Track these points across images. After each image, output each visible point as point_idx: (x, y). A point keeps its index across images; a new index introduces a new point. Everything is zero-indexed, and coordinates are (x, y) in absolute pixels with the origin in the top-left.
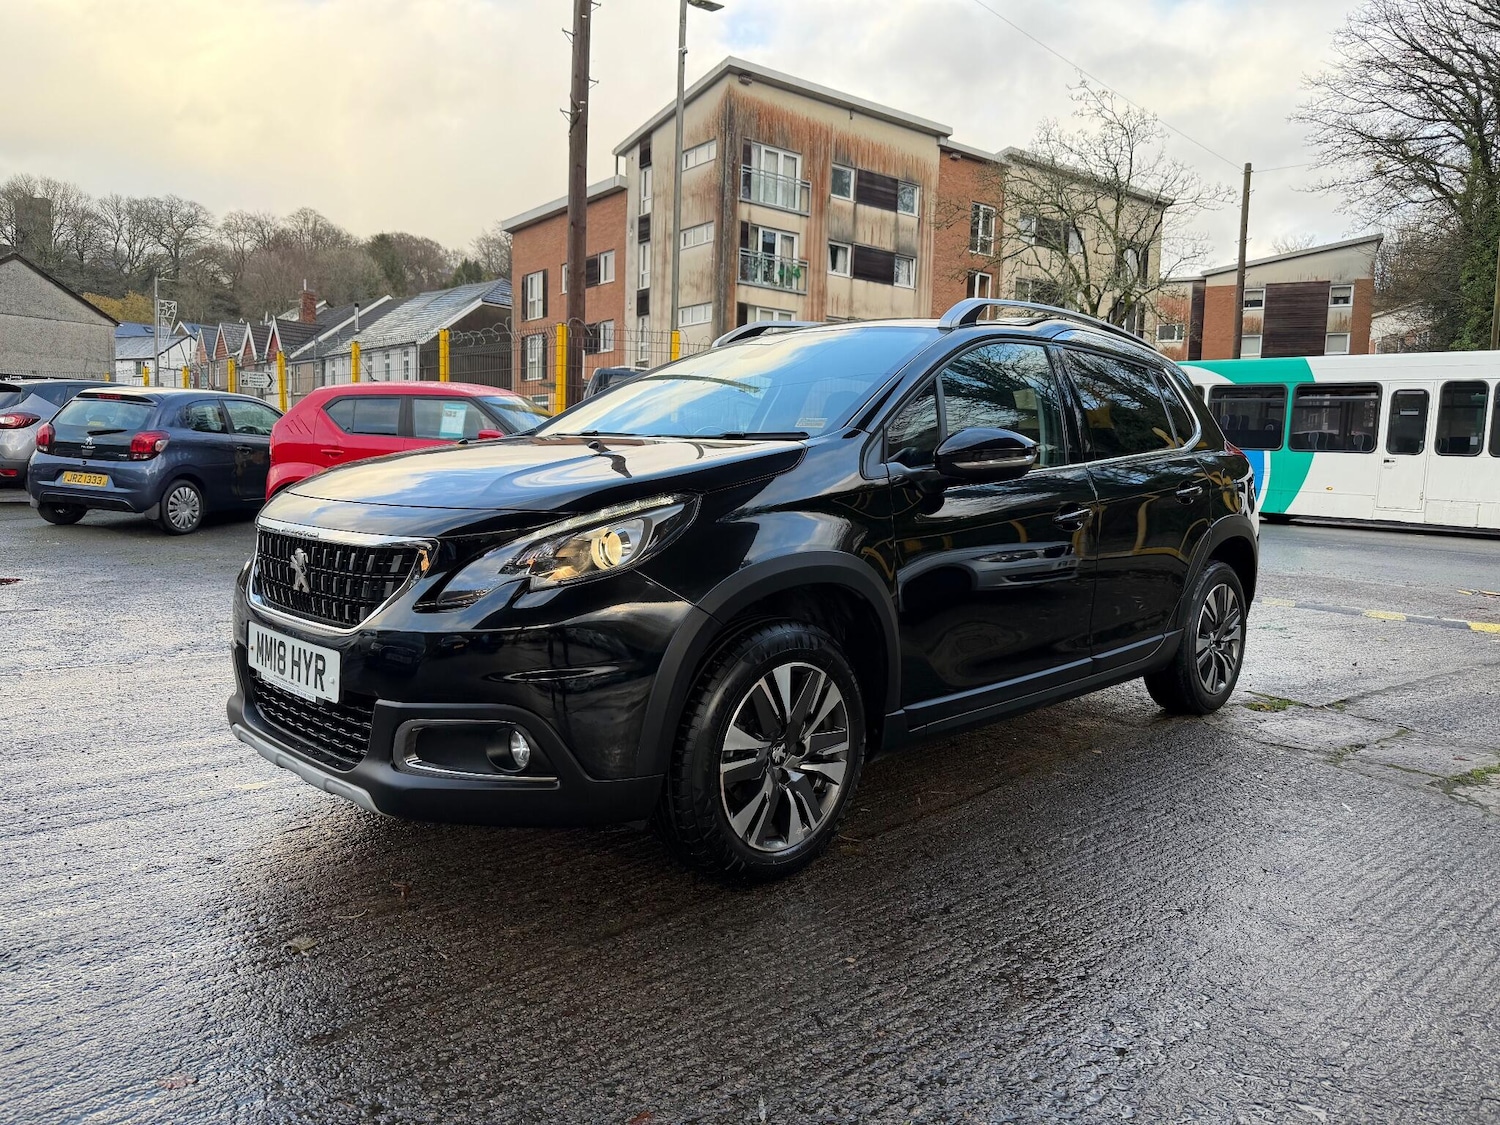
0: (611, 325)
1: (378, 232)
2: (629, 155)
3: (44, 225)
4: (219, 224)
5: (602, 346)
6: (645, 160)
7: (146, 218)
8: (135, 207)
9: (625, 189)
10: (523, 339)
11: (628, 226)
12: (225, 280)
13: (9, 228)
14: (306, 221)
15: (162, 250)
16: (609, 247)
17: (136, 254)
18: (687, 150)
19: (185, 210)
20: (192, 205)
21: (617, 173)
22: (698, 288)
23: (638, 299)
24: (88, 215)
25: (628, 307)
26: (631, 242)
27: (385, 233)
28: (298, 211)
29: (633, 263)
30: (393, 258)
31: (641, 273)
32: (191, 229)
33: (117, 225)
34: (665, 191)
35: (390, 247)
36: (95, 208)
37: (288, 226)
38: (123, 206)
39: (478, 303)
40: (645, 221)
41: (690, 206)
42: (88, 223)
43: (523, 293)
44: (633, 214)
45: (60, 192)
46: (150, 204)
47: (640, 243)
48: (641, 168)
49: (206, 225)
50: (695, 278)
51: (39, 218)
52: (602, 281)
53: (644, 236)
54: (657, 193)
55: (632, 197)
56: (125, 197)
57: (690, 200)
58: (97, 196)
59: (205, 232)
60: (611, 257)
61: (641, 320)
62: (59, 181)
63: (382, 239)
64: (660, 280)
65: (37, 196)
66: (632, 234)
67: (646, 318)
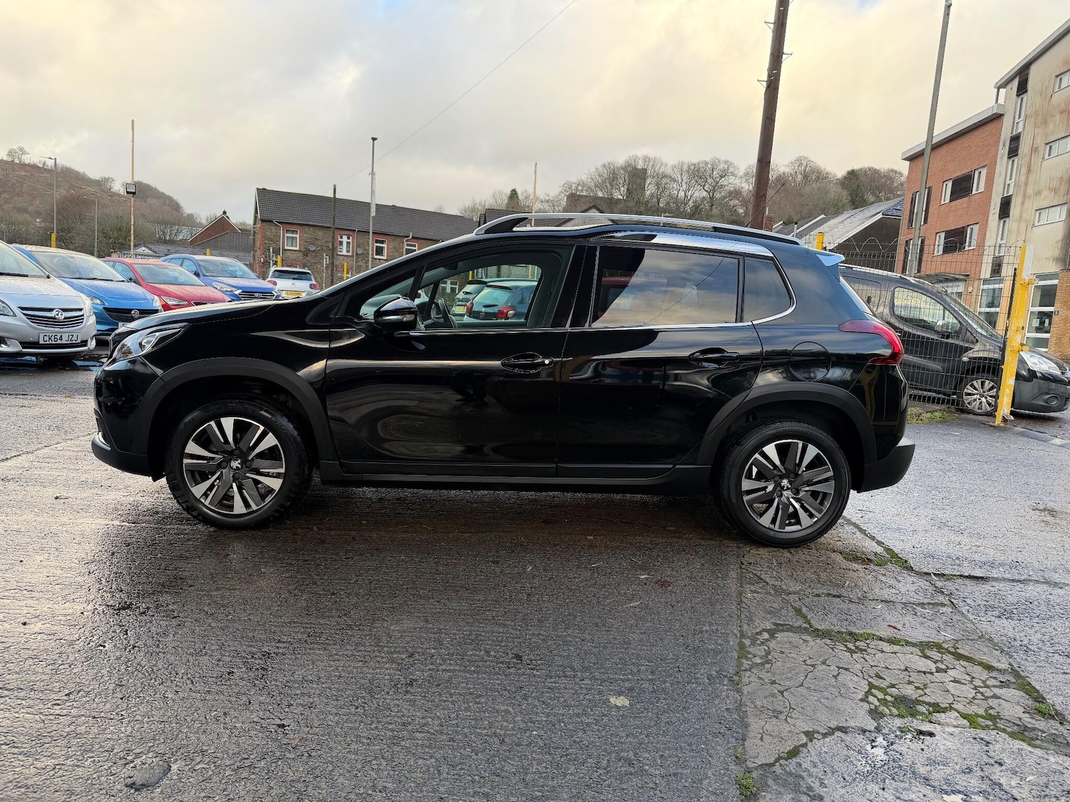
0: (976, 228)
1: (850, 169)
2: (1009, 86)
3: (640, 184)
4: (741, 173)
5: (967, 244)
6: (1022, 89)
7: (697, 174)
8: (692, 167)
9: (1001, 115)
10: (907, 242)
11: (1001, 145)
12: (741, 211)
13: (622, 189)
14: (801, 165)
15: (705, 194)
16: (982, 164)
17: (689, 197)
18: (1061, 74)
19: (721, 167)
20: (726, 162)
21: (997, 102)
22: (1055, 191)
23: (1001, 204)
24: (665, 176)
25: (992, 211)
26: (1002, 158)
27: (855, 168)
28: (795, 159)
29: (1001, 175)
30: (858, 186)
31: (1007, 183)
32: (723, 179)
33: (680, 180)
34: (1036, 112)
35: (857, 179)
36: (669, 171)
37: (787, 170)
38: (685, 168)
39: (880, 216)
40: (1015, 139)
41: (1058, 122)
42: (664, 181)
43: (911, 206)
44: (1006, 134)
45: (651, 164)
46: (701, 165)
47: (1009, 158)
48: (1018, 95)
49: (733, 175)
50: (1055, 184)
51: (638, 181)
52: (974, 192)
53: (1013, 152)
54: (1029, 115)
55: (1007, 122)
56: (686, 162)
57: (1058, 117)
58: (671, 163)
59: (732, 179)
60: (984, 172)
61: (1002, 222)
62: (651, 156)
63: (852, 173)
64: (1022, 188)
65: (639, 167)
66: (1003, 151)
67: (1007, 220)
